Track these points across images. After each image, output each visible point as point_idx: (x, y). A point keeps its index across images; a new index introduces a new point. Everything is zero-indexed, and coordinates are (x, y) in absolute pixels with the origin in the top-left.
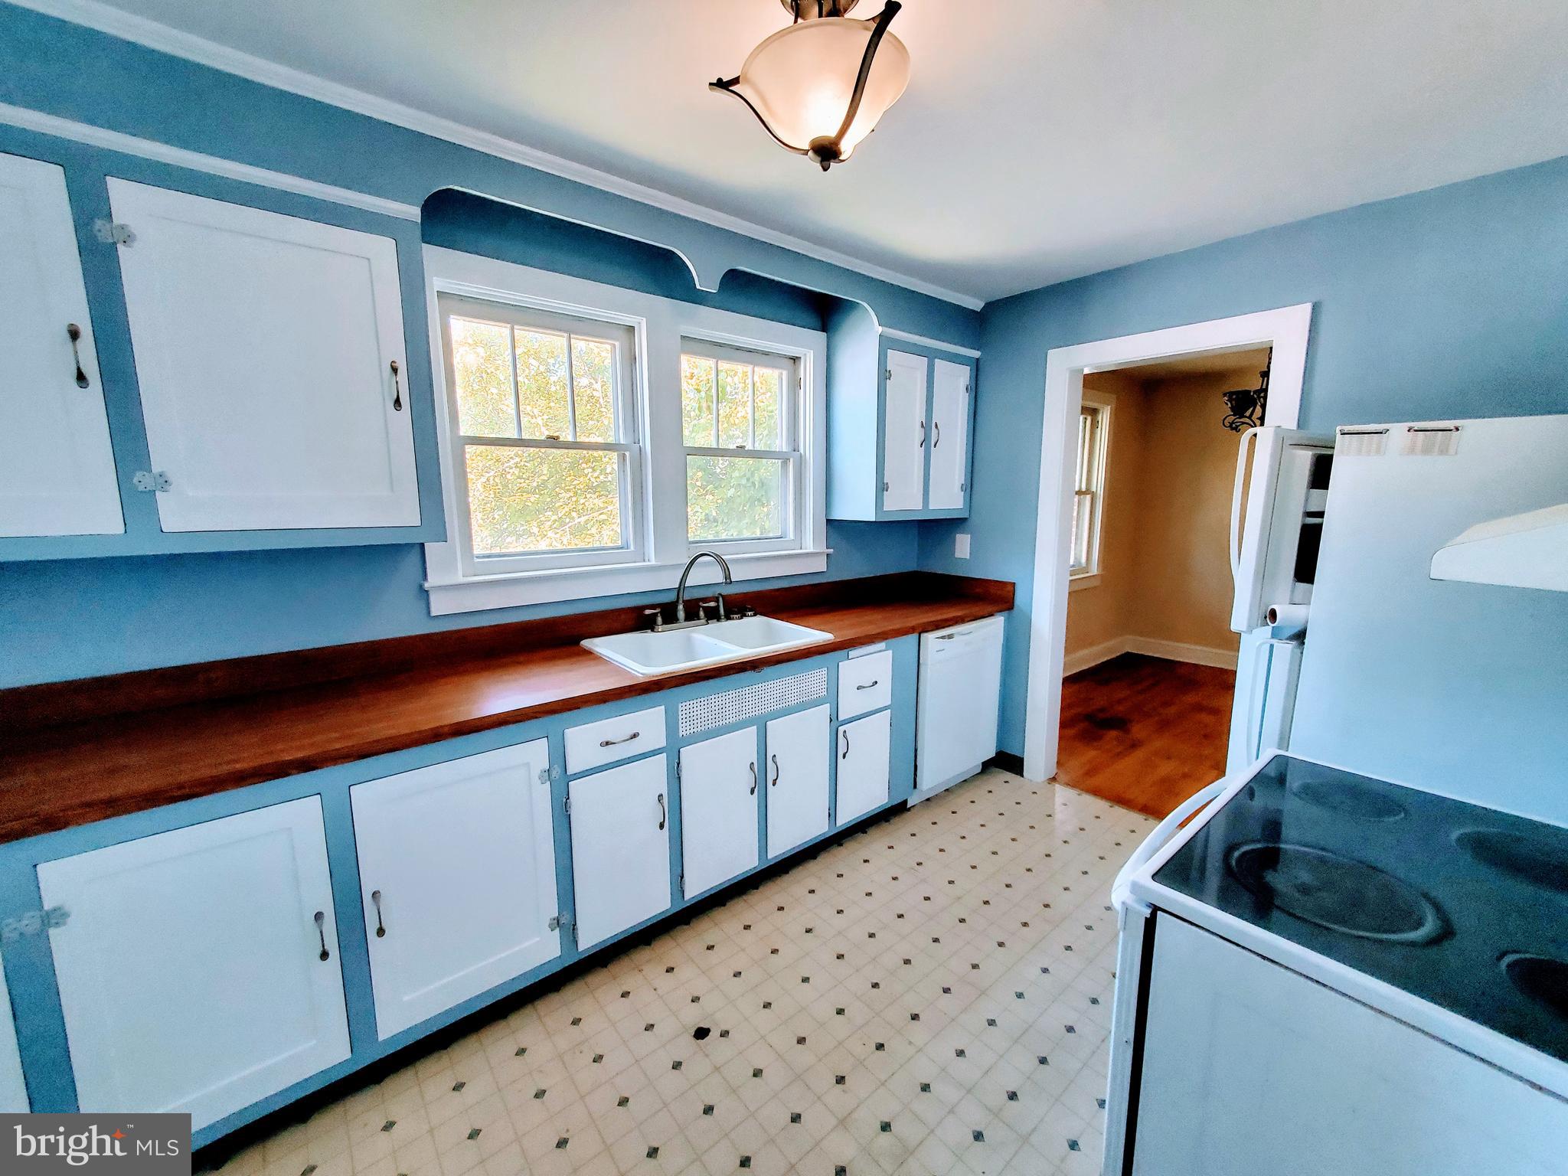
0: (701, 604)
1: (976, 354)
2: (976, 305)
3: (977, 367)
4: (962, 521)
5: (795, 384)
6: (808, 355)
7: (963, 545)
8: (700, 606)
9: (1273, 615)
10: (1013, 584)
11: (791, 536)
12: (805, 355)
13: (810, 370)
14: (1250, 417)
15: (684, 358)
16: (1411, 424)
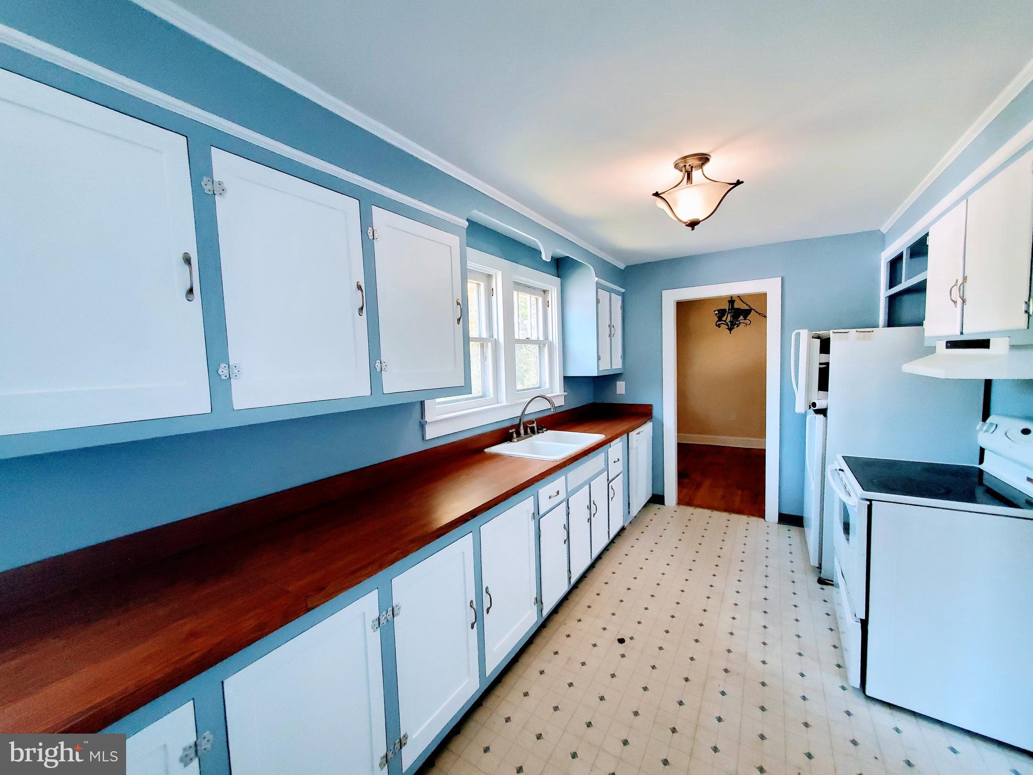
0: (528, 425)
1: (623, 290)
2: (622, 266)
3: (623, 295)
4: (620, 374)
5: (546, 304)
6: (553, 290)
7: (621, 387)
8: (528, 427)
9: (814, 405)
10: (651, 405)
11: (547, 386)
12: (552, 289)
13: (554, 296)
14: (725, 321)
15: (515, 293)
16: (857, 330)
